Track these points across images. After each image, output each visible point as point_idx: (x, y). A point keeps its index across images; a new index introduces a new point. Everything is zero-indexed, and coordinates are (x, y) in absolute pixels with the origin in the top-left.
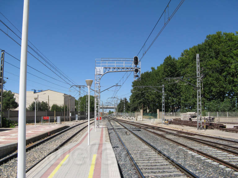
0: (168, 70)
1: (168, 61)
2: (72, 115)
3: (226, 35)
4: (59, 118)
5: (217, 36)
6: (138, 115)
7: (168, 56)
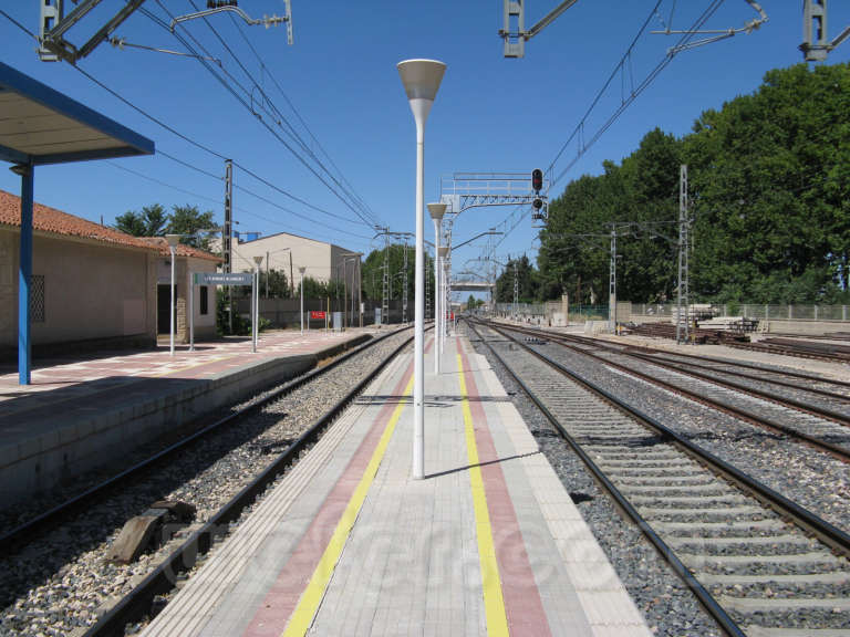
0: (650, 174)
1: (652, 145)
2: (366, 309)
3: (822, 74)
4: (338, 316)
5: (794, 78)
6: (553, 310)
7: (653, 130)
